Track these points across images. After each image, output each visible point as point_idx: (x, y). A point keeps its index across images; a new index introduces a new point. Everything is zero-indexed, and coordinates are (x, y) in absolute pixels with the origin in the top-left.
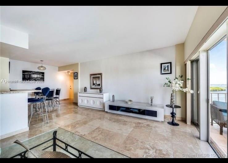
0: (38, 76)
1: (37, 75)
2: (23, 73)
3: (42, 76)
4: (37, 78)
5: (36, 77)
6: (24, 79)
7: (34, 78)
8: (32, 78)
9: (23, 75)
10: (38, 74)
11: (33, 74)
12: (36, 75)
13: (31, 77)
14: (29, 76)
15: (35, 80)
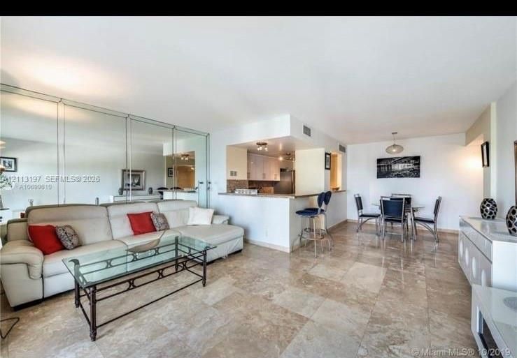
0: (406, 166)
1: (403, 165)
2: (378, 163)
3: (415, 164)
4: (403, 170)
5: (400, 168)
6: (381, 175)
7: (397, 171)
8: (394, 172)
9: (378, 166)
10: (405, 162)
11: (395, 163)
12: (400, 165)
13: (391, 169)
14: (388, 169)
15: (399, 175)
